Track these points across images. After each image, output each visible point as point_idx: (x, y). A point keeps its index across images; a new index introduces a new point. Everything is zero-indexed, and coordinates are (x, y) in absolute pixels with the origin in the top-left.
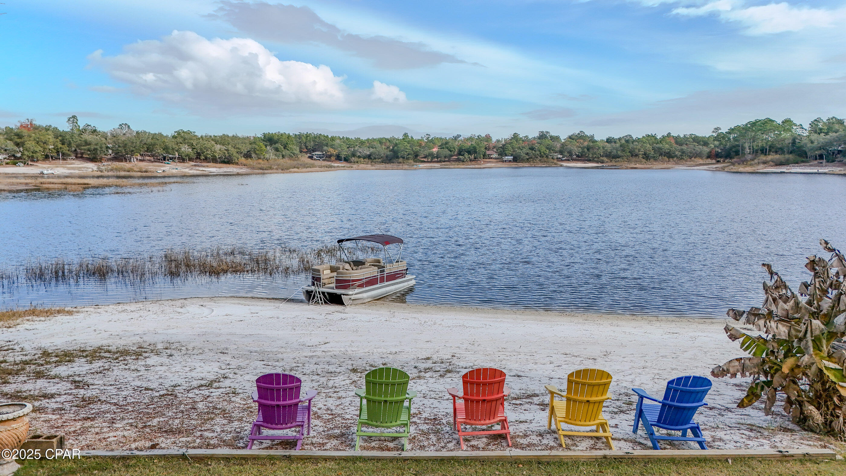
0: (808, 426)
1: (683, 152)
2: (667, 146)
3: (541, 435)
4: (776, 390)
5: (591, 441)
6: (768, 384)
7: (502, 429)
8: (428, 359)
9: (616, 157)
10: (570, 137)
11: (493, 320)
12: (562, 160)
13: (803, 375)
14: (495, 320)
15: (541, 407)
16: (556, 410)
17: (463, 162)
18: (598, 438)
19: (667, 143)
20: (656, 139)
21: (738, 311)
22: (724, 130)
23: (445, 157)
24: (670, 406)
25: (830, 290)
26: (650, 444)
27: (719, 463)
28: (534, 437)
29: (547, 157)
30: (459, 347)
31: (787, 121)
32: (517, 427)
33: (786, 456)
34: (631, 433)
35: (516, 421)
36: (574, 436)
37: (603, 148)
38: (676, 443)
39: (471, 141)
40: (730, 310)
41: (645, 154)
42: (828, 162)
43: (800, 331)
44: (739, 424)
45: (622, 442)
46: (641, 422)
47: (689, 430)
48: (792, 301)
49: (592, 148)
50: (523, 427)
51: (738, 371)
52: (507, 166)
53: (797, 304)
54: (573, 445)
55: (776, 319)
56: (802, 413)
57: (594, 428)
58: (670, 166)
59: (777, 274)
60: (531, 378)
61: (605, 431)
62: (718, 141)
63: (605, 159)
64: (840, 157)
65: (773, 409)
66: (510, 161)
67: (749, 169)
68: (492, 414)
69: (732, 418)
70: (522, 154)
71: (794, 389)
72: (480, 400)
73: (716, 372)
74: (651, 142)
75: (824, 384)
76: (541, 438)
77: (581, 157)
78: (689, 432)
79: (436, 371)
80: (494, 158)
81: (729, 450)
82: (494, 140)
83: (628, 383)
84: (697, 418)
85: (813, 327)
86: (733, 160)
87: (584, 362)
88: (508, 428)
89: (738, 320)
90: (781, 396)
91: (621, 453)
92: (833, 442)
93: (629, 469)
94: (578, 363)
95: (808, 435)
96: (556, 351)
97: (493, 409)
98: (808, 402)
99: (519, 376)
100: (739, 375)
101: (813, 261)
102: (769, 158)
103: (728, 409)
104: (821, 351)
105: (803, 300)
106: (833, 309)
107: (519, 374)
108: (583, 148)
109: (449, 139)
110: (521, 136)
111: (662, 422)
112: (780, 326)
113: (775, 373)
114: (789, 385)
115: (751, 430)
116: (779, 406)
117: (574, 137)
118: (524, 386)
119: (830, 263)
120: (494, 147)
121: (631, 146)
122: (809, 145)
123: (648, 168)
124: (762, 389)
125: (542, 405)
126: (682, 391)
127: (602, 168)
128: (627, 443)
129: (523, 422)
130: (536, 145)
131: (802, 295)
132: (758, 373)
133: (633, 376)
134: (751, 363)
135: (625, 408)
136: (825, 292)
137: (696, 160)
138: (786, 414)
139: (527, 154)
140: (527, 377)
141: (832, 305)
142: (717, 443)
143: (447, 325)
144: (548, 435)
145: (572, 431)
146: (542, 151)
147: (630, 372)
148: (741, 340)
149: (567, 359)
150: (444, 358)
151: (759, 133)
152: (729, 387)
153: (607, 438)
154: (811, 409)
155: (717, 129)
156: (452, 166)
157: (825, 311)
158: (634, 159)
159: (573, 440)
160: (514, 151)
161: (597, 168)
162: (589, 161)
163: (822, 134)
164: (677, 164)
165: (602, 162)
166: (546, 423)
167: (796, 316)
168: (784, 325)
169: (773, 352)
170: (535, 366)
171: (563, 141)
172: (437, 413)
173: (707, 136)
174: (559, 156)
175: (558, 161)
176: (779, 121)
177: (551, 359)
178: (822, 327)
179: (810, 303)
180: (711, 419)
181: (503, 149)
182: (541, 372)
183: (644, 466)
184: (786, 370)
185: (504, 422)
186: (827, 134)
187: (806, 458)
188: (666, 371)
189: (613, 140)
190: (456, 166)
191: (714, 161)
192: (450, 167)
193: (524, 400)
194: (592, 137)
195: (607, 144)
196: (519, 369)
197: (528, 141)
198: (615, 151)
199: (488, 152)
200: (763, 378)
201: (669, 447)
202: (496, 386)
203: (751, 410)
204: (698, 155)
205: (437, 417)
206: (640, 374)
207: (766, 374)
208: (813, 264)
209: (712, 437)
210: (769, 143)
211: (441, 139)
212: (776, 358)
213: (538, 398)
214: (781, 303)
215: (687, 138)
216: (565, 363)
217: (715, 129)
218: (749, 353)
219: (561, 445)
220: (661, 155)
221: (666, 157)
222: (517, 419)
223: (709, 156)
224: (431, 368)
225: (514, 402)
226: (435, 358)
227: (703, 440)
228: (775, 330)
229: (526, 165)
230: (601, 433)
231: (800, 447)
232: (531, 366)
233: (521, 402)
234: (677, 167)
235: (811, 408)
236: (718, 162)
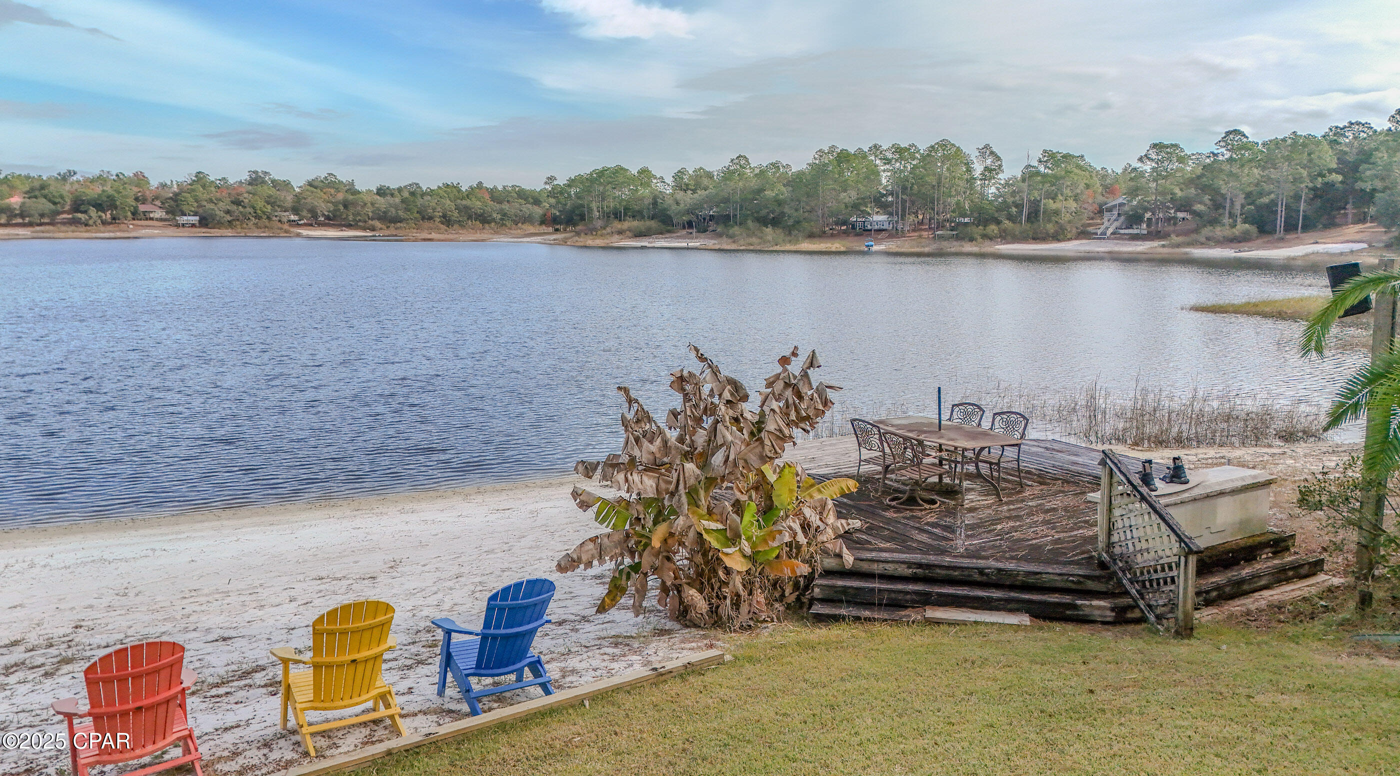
0: (690, 621)
1: (504, 214)
2: (478, 203)
3: (267, 745)
4: (646, 575)
5: (363, 730)
6: (636, 568)
7: (184, 755)
8: (15, 643)
9: (396, 220)
10: (310, 184)
11: (171, 537)
12: (298, 224)
13: (679, 545)
14: (174, 536)
15: (271, 689)
16: (294, 690)
17: (86, 225)
18: (376, 722)
19: (479, 200)
20: (459, 191)
21: (590, 464)
22: (561, 181)
23: (42, 215)
24: (495, 637)
25: (704, 417)
26: (465, 708)
27: (571, 711)
28: (254, 752)
29: (269, 218)
30: (91, 607)
31: (644, 172)
32: (218, 742)
33: (662, 675)
34: (434, 697)
35: (217, 730)
36: (331, 730)
37: (372, 204)
38: (508, 694)
39: (103, 185)
40: (578, 463)
41: (444, 216)
42: (699, 232)
43: (671, 483)
44: (599, 639)
45: (420, 716)
46: (449, 675)
47: (526, 669)
48: (659, 439)
49: (353, 204)
50: (230, 738)
51: (593, 557)
52: (186, 234)
53: (665, 442)
54: (329, 747)
55: (640, 468)
56: (681, 602)
57: (370, 704)
58: (484, 236)
59: (637, 401)
60: (251, 638)
61: (388, 706)
62: (554, 197)
63: (377, 224)
64: (712, 226)
65: (644, 604)
66: (193, 225)
67: (599, 242)
68: (159, 730)
69: (589, 631)
70: (218, 212)
71: (669, 569)
72: (129, 711)
73: (563, 564)
74: (452, 196)
75: (705, 555)
76: (266, 751)
77: (333, 220)
78: (527, 671)
79: (33, 668)
80: (157, 220)
81: (586, 684)
82: (154, 183)
83: (431, 609)
84: (540, 645)
85: (687, 475)
86: (579, 228)
87: (353, 587)
88: (196, 750)
89: (590, 477)
90: (653, 581)
91: (417, 738)
92: (721, 636)
93: (432, 762)
94: (343, 590)
95: (690, 633)
96: (301, 577)
97: (161, 722)
98: (689, 584)
99: (224, 639)
100: (596, 562)
101: (682, 376)
102: (626, 225)
103: (585, 619)
104: (698, 506)
105: (672, 435)
106: (709, 445)
107: (226, 635)
108: (335, 204)
109: (49, 178)
110: (212, 178)
111: (484, 665)
112: (645, 478)
113: (644, 550)
114: (663, 564)
115: (616, 645)
116: (652, 599)
117: (316, 184)
118: (235, 657)
119: (702, 377)
120: (157, 198)
121: (420, 202)
122: (674, 207)
123: (451, 240)
124: (628, 578)
125: (271, 685)
126: (511, 609)
127: (373, 239)
128: (428, 716)
129: (232, 727)
130: (246, 195)
131: (670, 428)
132: (622, 555)
133: (440, 596)
134: (611, 542)
135: (425, 653)
136: (699, 421)
137: (525, 227)
138: (661, 608)
139: (228, 212)
140: (243, 637)
141: (707, 438)
142: (568, 679)
143: (63, 565)
144: (282, 742)
145: (327, 721)
146: (258, 208)
147: (435, 589)
148: (595, 508)
149: (322, 587)
150: (55, 635)
151: (609, 187)
152: (587, 582)
153: (392, 717)
154: (692, 594)
155: (551, 179)
156: (62, 235)
157: (700, 449)
158: (426, 224)
159: (329, 737)
160: (200, 206)
161: (364, 238)
162: (349, 226)
163: (689, 192)
164: (496, 233)
165: (373, 229)
166: (277, 718)
167: (666, 460)
168: (650, 477)
169: (638, 519)
170: (260, 613)
171: (297, 190)
172: (35, 757)
173: (538, 190)
174: (292, 217)
175: (291, 226)
176: (634, 171)
177: (292, 593)
178: (698, 472)
179: (681, 440)
180: (561, 641)
181: (176, 201)
182: (271, 622)
183: (457, 749)
184: (656, 543)
185: (188, 738)
186: (694, 191)
187: (690, 670)
188: (493, 575)
189: (388, 191)
190: (70, 234)
191: (551, 229)
192: (57, 235)
193: (235, 684)
194: (352, 184)
195: (378, 197)
196: (226, 625)
197: (227, 188)
198: (393, 210)
199: (142, 208)
200: (627, 561)
201: (496, 705)
202: (165, 674)
203: (616, 612)
204: (527, 219)
205: (34, 765)
206: (451, 589)
207: (632, 553)
208: (681, 382)
209: (562, 670)
210: (624, 203)
211: (28, 177)
212: (643, 527)
213: (264, 673)
214: (645, 443)
215: (509, 192)
216: (319, 595)
217: (548, 178)
218: (607, 527)
219: (306, 754)
220: (470, 218)
221: (478, 222)
222: (219, 724)
223: (543, 222)
224: (23, 663)
225: (214, 692)
226: (33, 638)
227: (547, 679)
228: (639, 484)
229: (228, 232)
230: (382, 712)
231: (680, 655)
232: (252, 614)
233: (228, 690)
234: (496, 238)
235: (693, 592)
236: (557, 230)
